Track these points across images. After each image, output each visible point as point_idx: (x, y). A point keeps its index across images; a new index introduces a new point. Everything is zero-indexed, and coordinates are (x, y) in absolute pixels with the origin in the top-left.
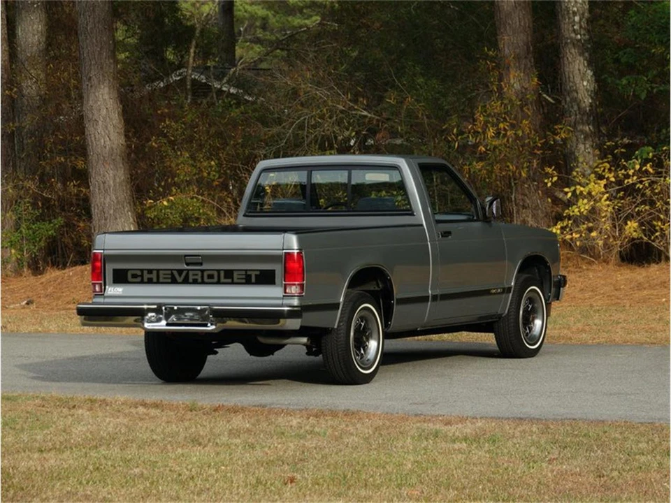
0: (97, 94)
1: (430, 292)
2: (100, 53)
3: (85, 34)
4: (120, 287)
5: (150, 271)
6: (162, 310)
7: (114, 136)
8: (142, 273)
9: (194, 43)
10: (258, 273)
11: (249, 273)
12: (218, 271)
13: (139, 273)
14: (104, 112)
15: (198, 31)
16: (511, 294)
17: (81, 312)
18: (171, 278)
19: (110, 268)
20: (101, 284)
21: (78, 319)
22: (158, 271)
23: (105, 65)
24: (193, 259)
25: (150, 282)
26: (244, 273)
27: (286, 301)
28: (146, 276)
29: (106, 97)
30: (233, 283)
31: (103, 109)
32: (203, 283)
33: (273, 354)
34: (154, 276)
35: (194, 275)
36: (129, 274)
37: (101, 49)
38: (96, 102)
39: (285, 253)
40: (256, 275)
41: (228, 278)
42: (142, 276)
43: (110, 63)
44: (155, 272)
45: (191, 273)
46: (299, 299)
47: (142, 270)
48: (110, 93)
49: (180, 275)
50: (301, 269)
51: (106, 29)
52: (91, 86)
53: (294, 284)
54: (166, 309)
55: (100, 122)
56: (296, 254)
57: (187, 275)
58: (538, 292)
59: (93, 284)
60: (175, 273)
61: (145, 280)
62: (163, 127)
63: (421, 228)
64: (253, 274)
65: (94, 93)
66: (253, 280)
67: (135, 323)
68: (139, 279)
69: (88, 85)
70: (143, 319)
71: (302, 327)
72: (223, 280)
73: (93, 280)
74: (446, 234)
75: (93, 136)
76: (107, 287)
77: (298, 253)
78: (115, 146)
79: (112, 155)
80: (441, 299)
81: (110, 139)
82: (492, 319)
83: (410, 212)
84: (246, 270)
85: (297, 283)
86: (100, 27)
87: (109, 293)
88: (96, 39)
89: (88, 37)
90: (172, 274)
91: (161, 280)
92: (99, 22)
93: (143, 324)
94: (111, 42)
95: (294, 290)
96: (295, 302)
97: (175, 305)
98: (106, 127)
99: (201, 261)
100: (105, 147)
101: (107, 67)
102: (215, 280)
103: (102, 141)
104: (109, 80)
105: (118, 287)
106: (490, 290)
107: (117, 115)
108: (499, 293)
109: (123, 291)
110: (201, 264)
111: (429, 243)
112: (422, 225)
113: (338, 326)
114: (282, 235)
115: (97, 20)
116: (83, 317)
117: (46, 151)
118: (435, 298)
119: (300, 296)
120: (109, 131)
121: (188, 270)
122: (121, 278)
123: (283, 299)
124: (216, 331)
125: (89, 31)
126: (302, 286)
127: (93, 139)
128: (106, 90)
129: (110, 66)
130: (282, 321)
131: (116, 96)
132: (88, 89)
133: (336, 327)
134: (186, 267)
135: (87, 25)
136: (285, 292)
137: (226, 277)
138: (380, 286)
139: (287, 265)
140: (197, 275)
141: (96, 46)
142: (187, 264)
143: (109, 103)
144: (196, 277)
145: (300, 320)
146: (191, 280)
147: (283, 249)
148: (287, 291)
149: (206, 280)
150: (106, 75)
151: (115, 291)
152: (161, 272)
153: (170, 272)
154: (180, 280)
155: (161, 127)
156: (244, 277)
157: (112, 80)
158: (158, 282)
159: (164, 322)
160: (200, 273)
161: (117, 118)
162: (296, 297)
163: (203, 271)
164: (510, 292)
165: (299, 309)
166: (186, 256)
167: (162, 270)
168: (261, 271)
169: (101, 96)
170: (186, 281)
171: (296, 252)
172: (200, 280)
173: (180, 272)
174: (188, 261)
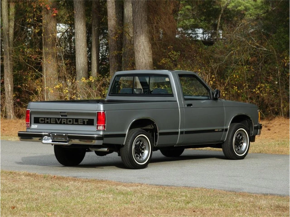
0: (139, 39)
1: (179, 130)
2: (141, 21)
3: (135, 13)
4: (37, 125)
5: (48, 118)
6: (50, 135)
7: (147, 58)
8: (45, 119)
9: (220, 16)
10: (87, 120)
11: (84, 120)
12: (73, 119)
13: (43, 119)
14: (142, 47)
15: (222, 11)
16: (228, 132)
17: (20, 135)
18: (55, 122)
19: (33, 116)
20: (29, 123)
21: (18, 138)
22: (50, 118)
23: (143, 27)
24: (63, 114)
25: (47, 123)
26: (82, 120)
27: (98, 133)
28: (46, 121)
29: (144, 40)
30: (78, 124)
31: (142, 46)
32: (67, 124)
33: (106, 155)
34: (49, 121)
35: (64, 120)
36: (40, 119)
37: (141, 19)
38: (139, 43)
39: (98, 112)
40: (87, 121)
41: (76, 122)
42: (45, 120)
43: (146, 26)
44: (49, 119)
45: (63, 119)
46: (103, 132)
47: (45, 118)
48: (145, 39)
49: (59, 120)
50: (104, 119)
51: (144, 11)
52: (137, 36)
53: (101, 126)
54: (52, 135)
55: (141, 52)
56: (102, 113)
57: (61, 120)
58: (244, 131)
59: (26, 123)
60: (57, 119)
61: (46, 122)
62: (170, 54)
63: (175, 102)
64: (86, 121)
65: (138, 39)
66: (86, 123)
67: (39, 140)
68: (43, 122)
69: (136, 35)
70: (42, 139)
71: (103, 144)
72: (74, 123)
73: (26, 122)
74: (189, 105)
75: (137, 58)
76: (32, 125)
77: (103, 112)
78: (147, 62)
79: (146, 66)
80: (185, 133)
81: (145, 59)
82: (218, 142)
83: (172, 95)
84: (83, 119)
85: (102, 125)
86: (141, 10)
87: (32, 127)
88: (139, 15)
89: (136, 14)
90: (56, 120)
91: (52, 122)
92: (141, 8)
93: (42, 141)
94: (146, 17)
95: (101, 128)
96: (101, 133)
97: (56, 133)
98: (143, 54)
99: (66, 115)
100: (143, 63)
101: (144, 28)
102: (72, 123)
103: (141, 60)
104: (145, 34)
105: (36, 125)
106: (214, 130)
107: (148, 49)
108: (220, 131)
109: (37, 127)
110: (66, 116)
111: (179, 109)
112: (176, 101)
113: (125, 144)
114: (97, 104)
115: (139, 7)
116: (20, 137)
117: (129, 64)
118: (182, 133)
119: (104, 131)
120: (144, 56)
121: (62, 118)
122: (37, 121)
123: (96, 132)
124: (69, 145)
125: (136, 12)
126: (104, 126)
127: (138, 59)
128: (144, 37)
129: (145, 27)
130: (93, 141)
131: (148, 40)
132: (136, 37)
133: (124, 144)
134: (61, 117)
135: (135, 9)
136: (97, 129)
137: (75, 122)
138: (153, 127)
139: (98, 118)
140: (65, 120)
141: (139, 18)
142: (62, 116)
143: (145, 43)
144: (64, 121)
145: (102, 141)
146: (62, 123)
147: (97, 111)
148: (98, 128)
149: (68, 123)
150: (144, 31)
151: (34, 126)
152: (52, 119)
153: (55, 119)
154: (58, 122)
155: (169, 54)
156: (82, 122)
157: (146, 33)
158: (50, 123)
159: (51, 140)
160: (66, 120)
161: (148, 50)
162: (102, 131)
163: (67, 119)
164: (227, 131)
165: (102, 136)
166: (61, 112)
167: (52, 118)
168: (89, 119)
169: (141, 40)
170: (61, 123)
171: (102, 112)
172: (66, 123)
173: (59, 119)
174: (61, 115)
